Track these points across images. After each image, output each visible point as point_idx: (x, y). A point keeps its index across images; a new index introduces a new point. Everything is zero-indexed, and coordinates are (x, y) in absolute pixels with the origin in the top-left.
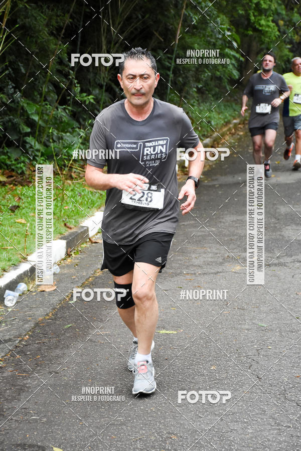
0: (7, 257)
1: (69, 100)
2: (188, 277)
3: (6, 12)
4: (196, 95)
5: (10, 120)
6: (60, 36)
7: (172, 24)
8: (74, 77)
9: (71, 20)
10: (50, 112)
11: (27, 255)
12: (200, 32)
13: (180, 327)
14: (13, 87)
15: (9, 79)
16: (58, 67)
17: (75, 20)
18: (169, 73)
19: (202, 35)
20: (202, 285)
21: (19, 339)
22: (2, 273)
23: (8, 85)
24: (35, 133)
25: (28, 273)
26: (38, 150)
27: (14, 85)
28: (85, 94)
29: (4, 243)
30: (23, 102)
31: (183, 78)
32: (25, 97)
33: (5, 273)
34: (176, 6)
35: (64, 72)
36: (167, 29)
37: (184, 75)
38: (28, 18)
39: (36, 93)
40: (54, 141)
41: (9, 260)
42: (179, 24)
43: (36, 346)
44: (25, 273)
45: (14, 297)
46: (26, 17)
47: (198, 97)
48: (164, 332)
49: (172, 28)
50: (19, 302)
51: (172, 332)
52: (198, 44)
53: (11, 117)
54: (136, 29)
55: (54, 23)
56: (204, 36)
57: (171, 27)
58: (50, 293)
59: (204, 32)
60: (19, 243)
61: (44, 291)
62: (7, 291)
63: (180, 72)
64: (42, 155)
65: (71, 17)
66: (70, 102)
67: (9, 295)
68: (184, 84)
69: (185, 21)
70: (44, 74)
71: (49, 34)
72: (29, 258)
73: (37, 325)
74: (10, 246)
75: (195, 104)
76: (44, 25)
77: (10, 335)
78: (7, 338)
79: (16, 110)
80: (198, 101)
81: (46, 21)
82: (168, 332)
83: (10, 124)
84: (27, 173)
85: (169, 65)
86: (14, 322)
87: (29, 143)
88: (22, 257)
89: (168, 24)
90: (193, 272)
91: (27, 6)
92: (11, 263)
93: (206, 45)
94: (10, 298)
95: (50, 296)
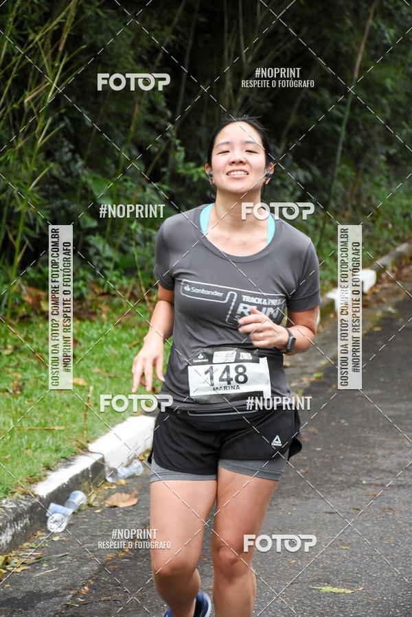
0: (53, 444)
1: (164, 173)
2: (371, 490)
3: (67, 24)
4: (384, 167)
5: (63, 207)
6: (153, 63)
7: (347, 45)
8: (174, 134)
9: (173, 37)
10: (132, 194)
11: (88, 442)
12: (395, 58)
13: (358, 583)
14: (71, 150)
15: (65, 136)
16: (149, 118)
17: (180, 36)
18: (339, 129)
19: (399, 63)
20: (396, 506)
21: (72, 592)
22: (43, 473)
23: (62, 147)
24: (105, 228)
25: (88, 474)
26: (109, 259)
27: (72, 147)
28: (192, 165)
29: (49, 419)
30: (87, 176)
31: (363, 138)
32: (91, 167)
33: (49, 473)
34: (356, 13)
35: (157, 126)
36: (338, 53)
37: (364, 133)
38: (101, 34)
39: (109, 161)
40: (137, 244)
41: (57, 450)
42: (359, 44)
43: (102, 605)
44: (84, 474)
45: (64, 515)
46: (98, 31)
47: (388, 171)
48: (327, 589)
49: (347, 51)
50: (73, 525)
51: (343, 590)
52: (392, 79)
53: (66, 201)
54: (284, 53)
55: (144, 41)
56: (403, 64)
57: (346, 48)
58: (126, 511)
59: (403, 58)
60: (74, 421)
61: (115, 507)
62: (53, 506)
63: (358, 128)
64: (116, 267)
65: (175, 32)
66: (166, 178)
67: (55, 512)
68: (365, 148)
69: (370, 38)
70: (123, 128)
71: (135, 61)
72: (91, 447)
73: (103, 566)
74: (58, 425)
75: (383, 183)
76: (127, 45)
77: (56, 585)
78: (51, 589)
79: (74, 190)
80: (388, 177)
81: (131, 39)
82: (335, 590)
83: (63, 213)
84: (89, 297)
85: (340, 115)
86: (62, 562)
87: (95, 247)
88: (79, 444)
89: (341, 44)
90: (379, 482)
91: (101, 13)
92: (59, 455)
93: (406, 80)
94: (57, 516)
95: (126, 515)
